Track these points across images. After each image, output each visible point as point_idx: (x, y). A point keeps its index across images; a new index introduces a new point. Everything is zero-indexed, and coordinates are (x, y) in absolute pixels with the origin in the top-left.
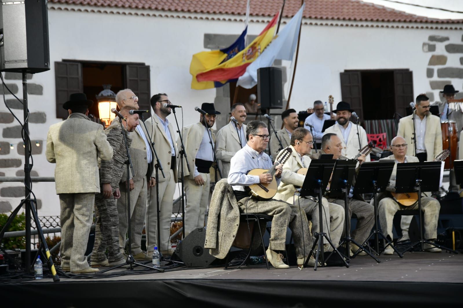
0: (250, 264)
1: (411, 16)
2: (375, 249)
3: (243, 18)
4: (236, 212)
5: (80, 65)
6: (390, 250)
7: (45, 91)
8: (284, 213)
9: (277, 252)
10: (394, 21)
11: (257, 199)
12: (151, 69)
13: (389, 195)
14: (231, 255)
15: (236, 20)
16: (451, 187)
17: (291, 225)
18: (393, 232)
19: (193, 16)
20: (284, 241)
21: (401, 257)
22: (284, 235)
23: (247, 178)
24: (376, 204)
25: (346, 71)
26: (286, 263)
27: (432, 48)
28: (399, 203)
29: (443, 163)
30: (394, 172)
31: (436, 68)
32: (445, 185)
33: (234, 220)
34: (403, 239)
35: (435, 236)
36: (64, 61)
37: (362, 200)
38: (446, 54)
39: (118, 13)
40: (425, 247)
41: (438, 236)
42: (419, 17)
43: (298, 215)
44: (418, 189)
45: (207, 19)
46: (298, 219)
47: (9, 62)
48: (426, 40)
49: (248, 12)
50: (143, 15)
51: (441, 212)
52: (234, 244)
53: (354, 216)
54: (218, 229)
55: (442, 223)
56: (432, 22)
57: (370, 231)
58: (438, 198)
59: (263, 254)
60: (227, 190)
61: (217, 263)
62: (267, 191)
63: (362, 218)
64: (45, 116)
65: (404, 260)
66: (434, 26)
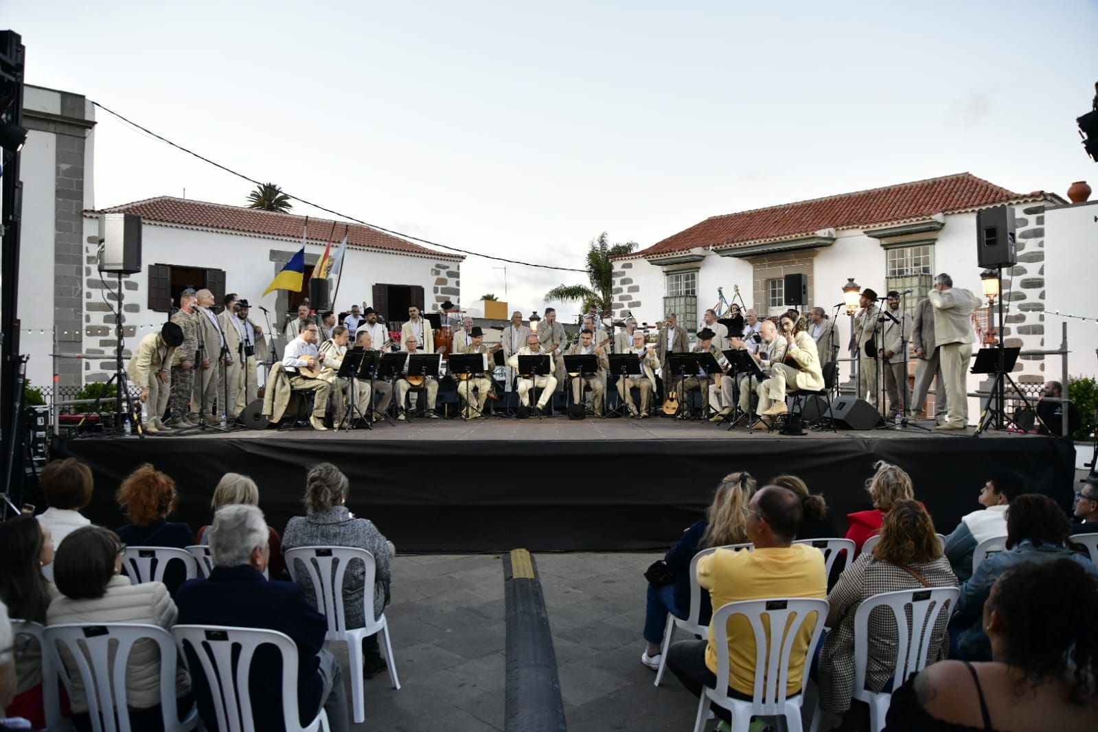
0: (298, 427)
1: (424, 249)
2: (392, 416)
3: (301, 240)
4: (287, 387)
5: (169, 269)
6: (402, 417)
7: (139, 287)
8: (325, 389)
9: (319, 418)
10: (412, 252)
11: (305, 378)
12: (227, 274)
13: (403, 377)
14: (283, 420)
15: (295, 241)
16: (446, 373)
17: (331, 396)
18: (405, 404)
19: (262, 236)
20: (324, 410)
21: (410, 422)
22: (324, 405)
23: (298, 361)
24: (394, 384)
25: (377, 284)
26: (325, 426)
27: (438, 273)
28: (410, 383)
29: (441, 355)
30: (408, 361)
31: (440, 287)
32: (444, 371)
33: (286, 393)
34: (412, 409)
35: (434, 407)
36: (156, 264)
37: (384, 380)
38: (446, 277)
39: (203, 230)
40: (427, 415)
41: (436, 407)
42: (430, 250)
43: (335, 390)
44: (424, 373)
45: (273, 239)
46: (335, 394)
47: (108, 264)
48: (434, 268)
49: (305, 236)
50: (222, 233)
51: (439, 390)
52: (286, 412)
53: (377, 392)
54: (273, 400)
55: (439, 398)
56: (438, 255)
57: (388, 404)
58: (438, 380)
59: (308, 419)
60: (281, 371)
61: (272, 426)
62: (312, 372)
63: (383, 394)
64: (139, 307)
65: (411, 424)
66: (440, 258)
